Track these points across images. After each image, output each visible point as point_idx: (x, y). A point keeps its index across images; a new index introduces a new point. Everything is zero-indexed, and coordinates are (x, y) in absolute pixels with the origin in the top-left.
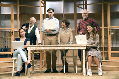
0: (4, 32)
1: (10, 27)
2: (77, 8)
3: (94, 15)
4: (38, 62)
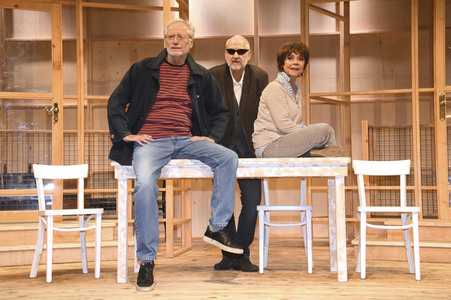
1: (49, 89)
3: (381, 43)
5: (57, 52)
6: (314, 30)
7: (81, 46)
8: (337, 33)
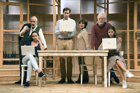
0: (12, 35)
1: (19, 29)
2: (97, 7)
4: (50, 71)
7: (28, 16)
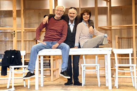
1: (12, 26)
3: (122, 9)
4: (48, 72)
5: (14, 14)
6: (99, 6)
7: (22, 12)
8: (107, 6)
